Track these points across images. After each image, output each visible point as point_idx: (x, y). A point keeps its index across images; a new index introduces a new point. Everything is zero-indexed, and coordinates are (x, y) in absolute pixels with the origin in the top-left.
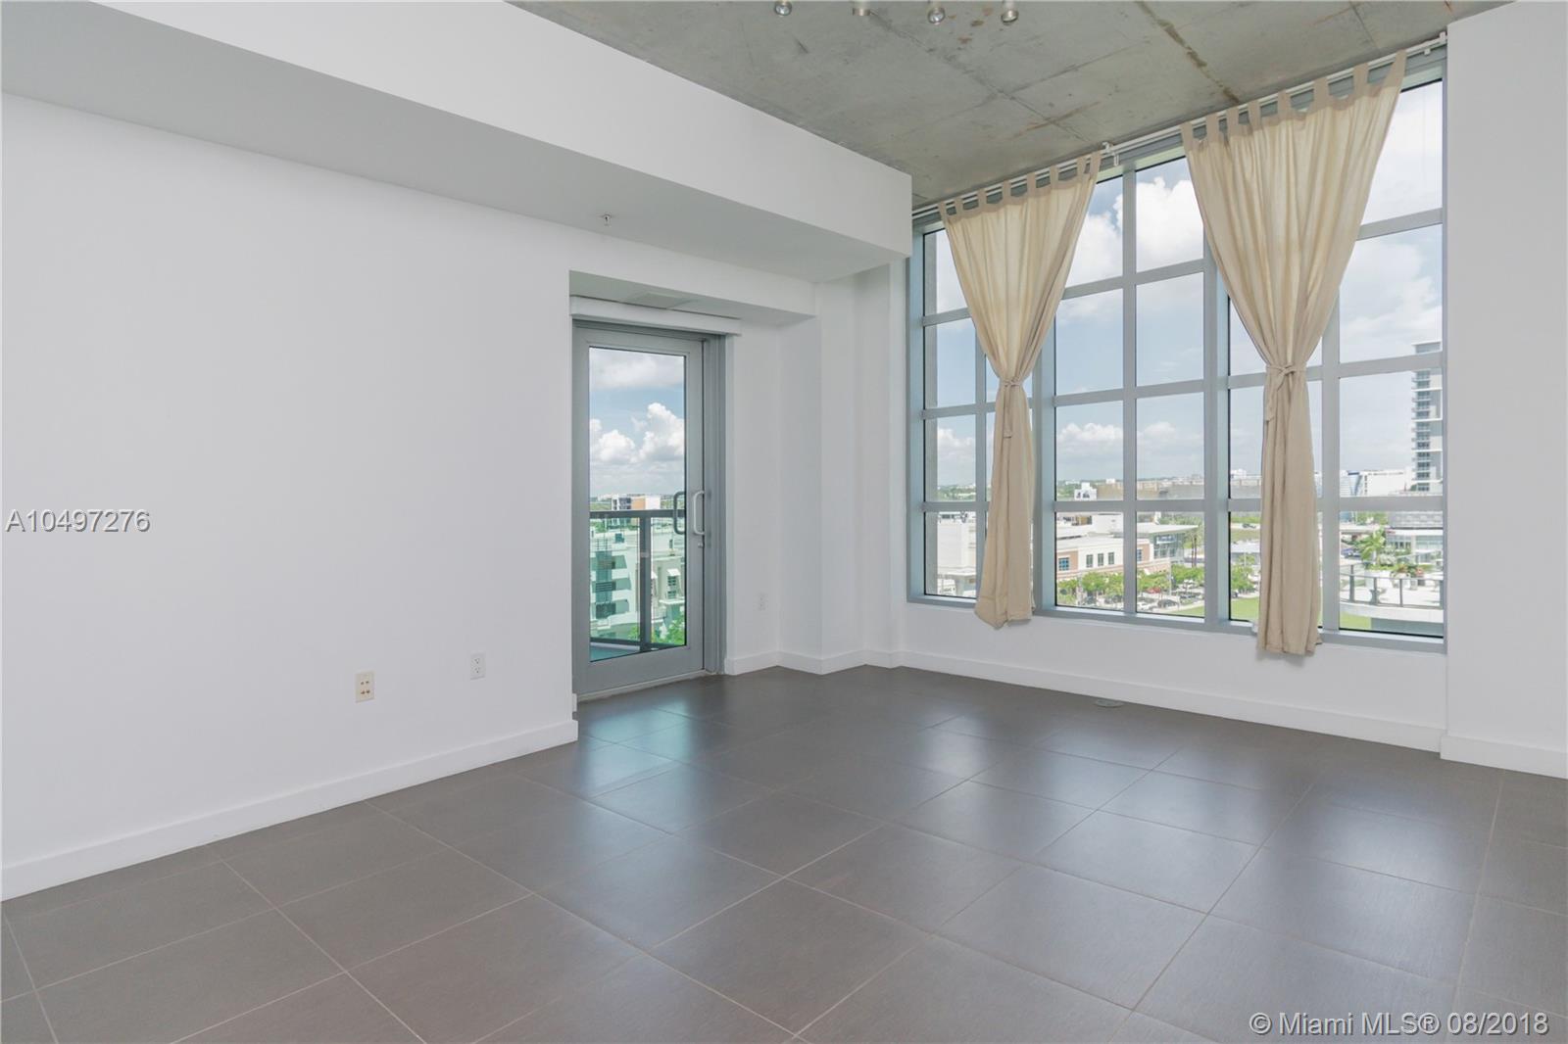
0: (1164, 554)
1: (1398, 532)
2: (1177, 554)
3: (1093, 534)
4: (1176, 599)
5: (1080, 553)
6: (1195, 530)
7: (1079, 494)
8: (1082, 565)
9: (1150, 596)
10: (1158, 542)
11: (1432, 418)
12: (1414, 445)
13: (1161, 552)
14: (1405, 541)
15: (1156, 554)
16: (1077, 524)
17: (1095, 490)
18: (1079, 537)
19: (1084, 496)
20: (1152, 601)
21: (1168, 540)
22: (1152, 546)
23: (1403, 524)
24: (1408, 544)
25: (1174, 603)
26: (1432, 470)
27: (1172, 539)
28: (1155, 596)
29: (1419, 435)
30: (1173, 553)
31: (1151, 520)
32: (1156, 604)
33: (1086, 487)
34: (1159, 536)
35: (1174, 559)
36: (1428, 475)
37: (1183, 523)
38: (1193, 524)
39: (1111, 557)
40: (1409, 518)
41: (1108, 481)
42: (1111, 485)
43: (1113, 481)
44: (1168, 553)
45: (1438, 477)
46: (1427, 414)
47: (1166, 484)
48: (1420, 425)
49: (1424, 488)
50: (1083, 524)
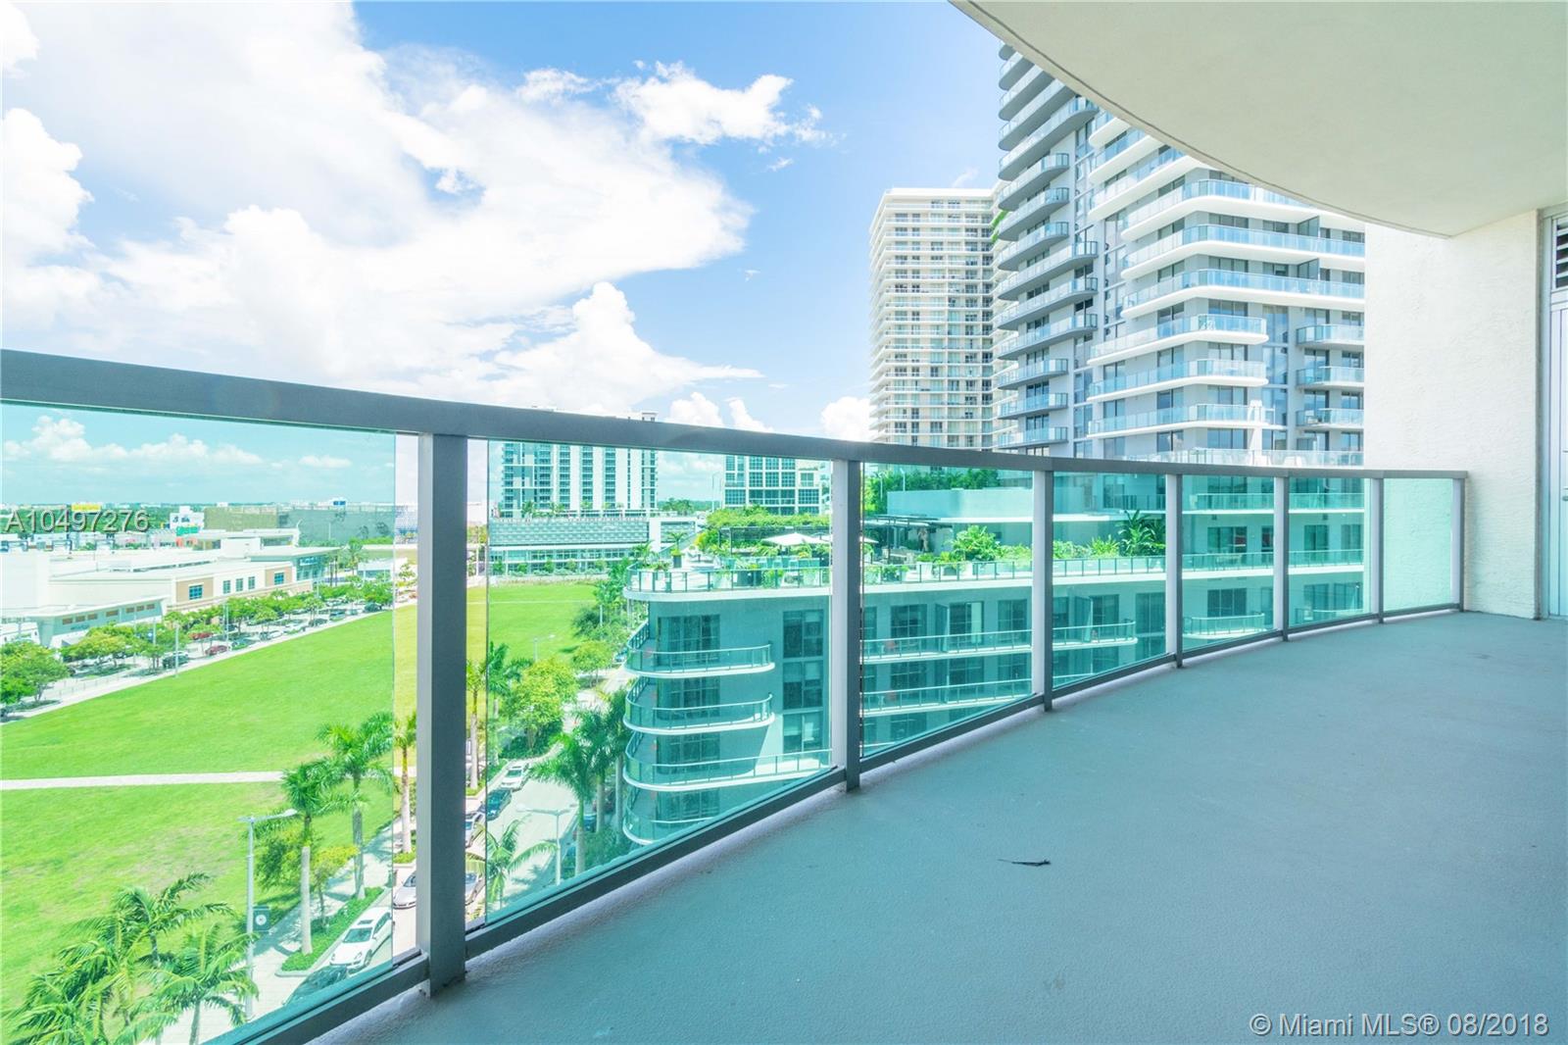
0: (306, 575)
1: (494, 549)
2: (319, 575)
3: (223, 559)
4: (326, 617)
5: (215, 580)
6: (335, 551)
7: (177, 518)
8: (218, 591)
9: (300, 617)
10: (302, 564)
11: (515, 464)
12: (502, 483)
13: (304, 573)
14: (498, 555)
15: (298, 577)
16: (200, 549)
17: (202, 515)
18: (208, 562)
19: (183, 520)
20: (301, 621)
21: (311, 561)
22: (295, 570)
23: (498, 542)
24: (501, 557)
25: (326, 621)
26: (515, 502)
27: (315, 561)
28: (308, 617)
29: (507, 476)
30: (315, 573)
31: (289, 543)
32: (307, 624)
33: (185, 511)
34: (299, 560)
35: (316, 580)
36: (511, 506)
37: (323, 545)
38: (333, 546)
39: (252, 583)
40: (502, 537)
41: (219, 505)
42: (223, 509)
43: (225, 505)
44: (311, 573)
45: (519, 507)
46: (511, 461)
47: (287, 509)
48: (507, 468)
49: (510, 515)
50: (208, 548)
